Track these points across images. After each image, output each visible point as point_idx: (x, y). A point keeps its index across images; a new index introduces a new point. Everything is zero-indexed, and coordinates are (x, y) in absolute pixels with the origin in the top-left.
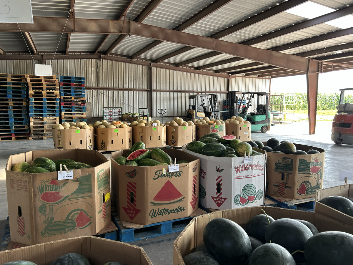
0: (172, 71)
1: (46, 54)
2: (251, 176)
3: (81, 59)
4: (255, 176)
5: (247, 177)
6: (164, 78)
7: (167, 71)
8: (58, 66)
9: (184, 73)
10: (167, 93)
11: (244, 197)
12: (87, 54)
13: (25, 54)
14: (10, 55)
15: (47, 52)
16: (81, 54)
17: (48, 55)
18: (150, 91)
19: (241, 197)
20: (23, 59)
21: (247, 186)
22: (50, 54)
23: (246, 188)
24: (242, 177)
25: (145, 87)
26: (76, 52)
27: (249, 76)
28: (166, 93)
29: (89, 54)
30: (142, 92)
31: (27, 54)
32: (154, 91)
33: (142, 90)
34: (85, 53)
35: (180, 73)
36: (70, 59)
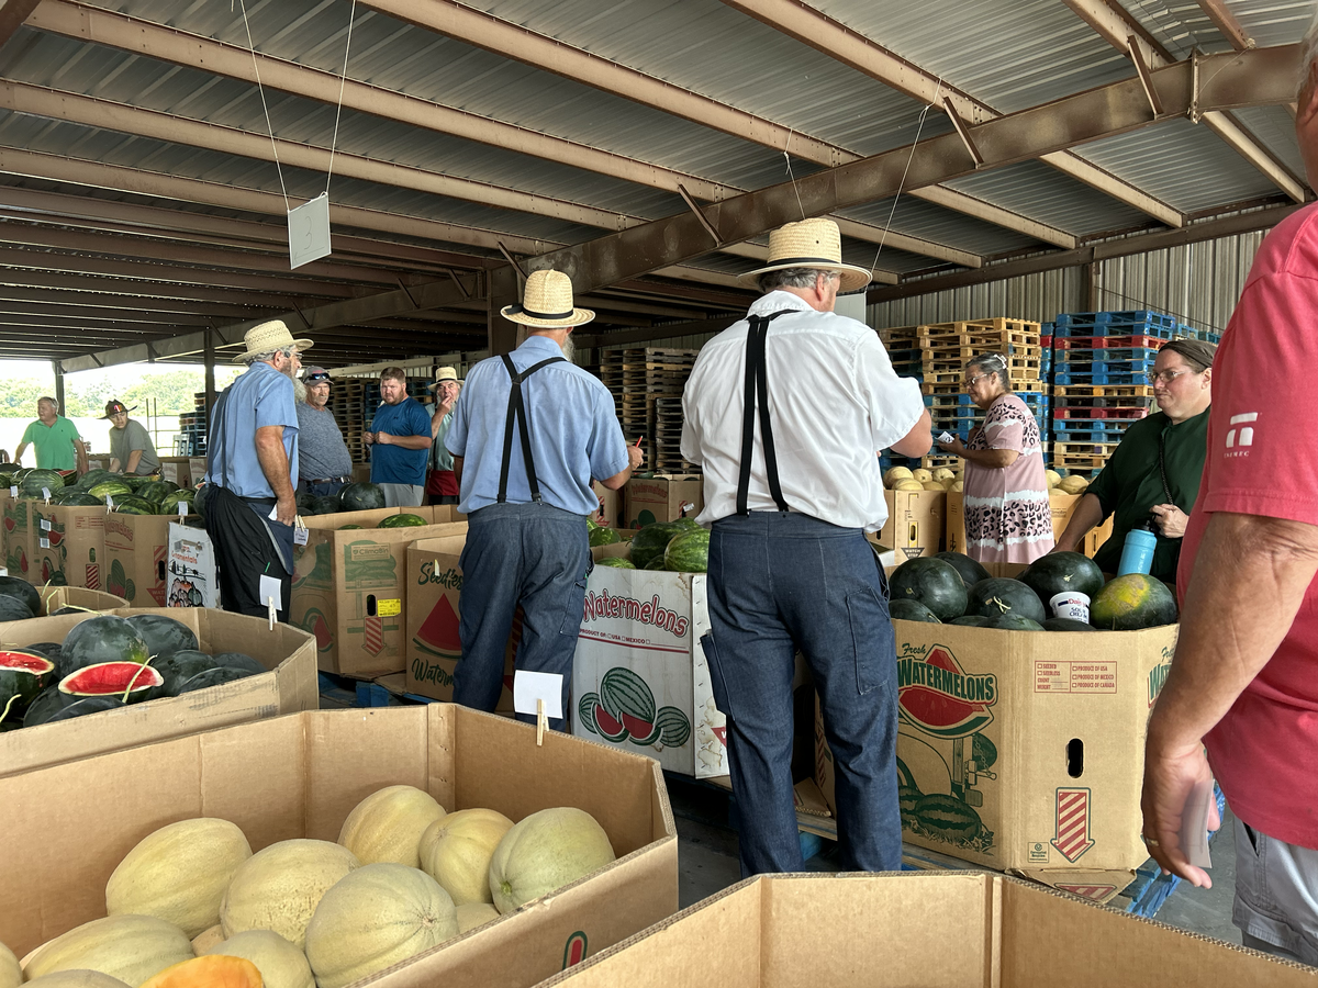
1: (1109, 239)
2: (628, 639)
3: (1238, 232)
4: (644, 645)
5: (614, 640)
8: (1149, 273)
11: (610, 712)
12: (1269, 206)
13: (1042, 253)
14: (1002, 264)
15: (1112, 235)
16: (1244, 211)
17: (1115, 240)
19: (599, 705)
20: (1034, 272)
21: (618, 675)
22: (1123, 236)
23: (613, 680)
24: (599, 637)
26: (1223, 210)
29: (1277, 205)
31: (1048, 251)
34: (1261, 208)
36: (1194, 241)
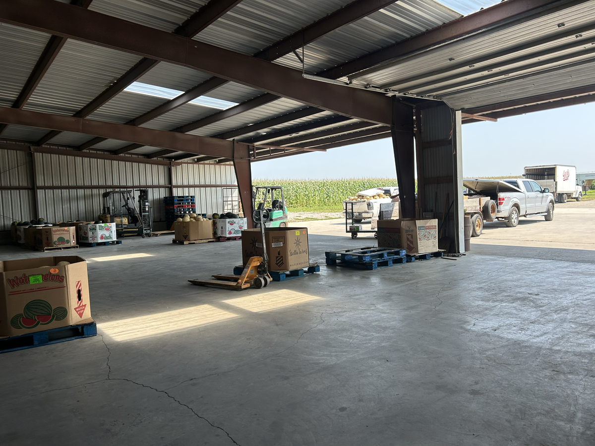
0: (70, 158)
6: (58, 168)
7: (63, 157)
9: (94, 160)
10: (65, 190)
18: (32, 189)
25: (24, 183)
27: (203, 162)
28: (63, 190)
30: (18, 191)
32: (41, 188)
33: (19, 188)
35: (86, 160)
